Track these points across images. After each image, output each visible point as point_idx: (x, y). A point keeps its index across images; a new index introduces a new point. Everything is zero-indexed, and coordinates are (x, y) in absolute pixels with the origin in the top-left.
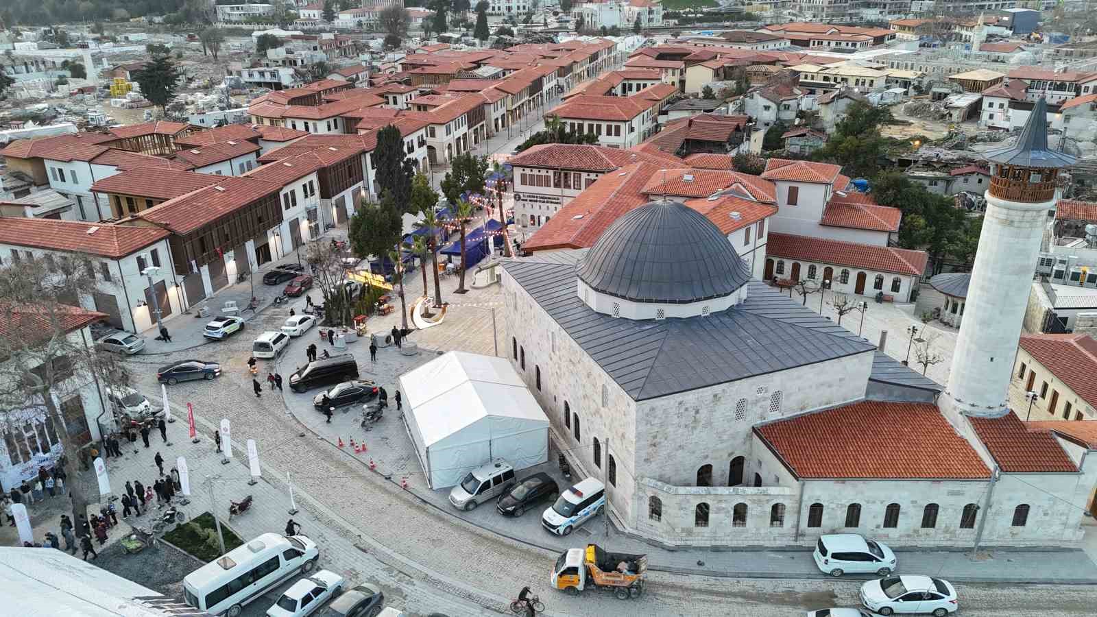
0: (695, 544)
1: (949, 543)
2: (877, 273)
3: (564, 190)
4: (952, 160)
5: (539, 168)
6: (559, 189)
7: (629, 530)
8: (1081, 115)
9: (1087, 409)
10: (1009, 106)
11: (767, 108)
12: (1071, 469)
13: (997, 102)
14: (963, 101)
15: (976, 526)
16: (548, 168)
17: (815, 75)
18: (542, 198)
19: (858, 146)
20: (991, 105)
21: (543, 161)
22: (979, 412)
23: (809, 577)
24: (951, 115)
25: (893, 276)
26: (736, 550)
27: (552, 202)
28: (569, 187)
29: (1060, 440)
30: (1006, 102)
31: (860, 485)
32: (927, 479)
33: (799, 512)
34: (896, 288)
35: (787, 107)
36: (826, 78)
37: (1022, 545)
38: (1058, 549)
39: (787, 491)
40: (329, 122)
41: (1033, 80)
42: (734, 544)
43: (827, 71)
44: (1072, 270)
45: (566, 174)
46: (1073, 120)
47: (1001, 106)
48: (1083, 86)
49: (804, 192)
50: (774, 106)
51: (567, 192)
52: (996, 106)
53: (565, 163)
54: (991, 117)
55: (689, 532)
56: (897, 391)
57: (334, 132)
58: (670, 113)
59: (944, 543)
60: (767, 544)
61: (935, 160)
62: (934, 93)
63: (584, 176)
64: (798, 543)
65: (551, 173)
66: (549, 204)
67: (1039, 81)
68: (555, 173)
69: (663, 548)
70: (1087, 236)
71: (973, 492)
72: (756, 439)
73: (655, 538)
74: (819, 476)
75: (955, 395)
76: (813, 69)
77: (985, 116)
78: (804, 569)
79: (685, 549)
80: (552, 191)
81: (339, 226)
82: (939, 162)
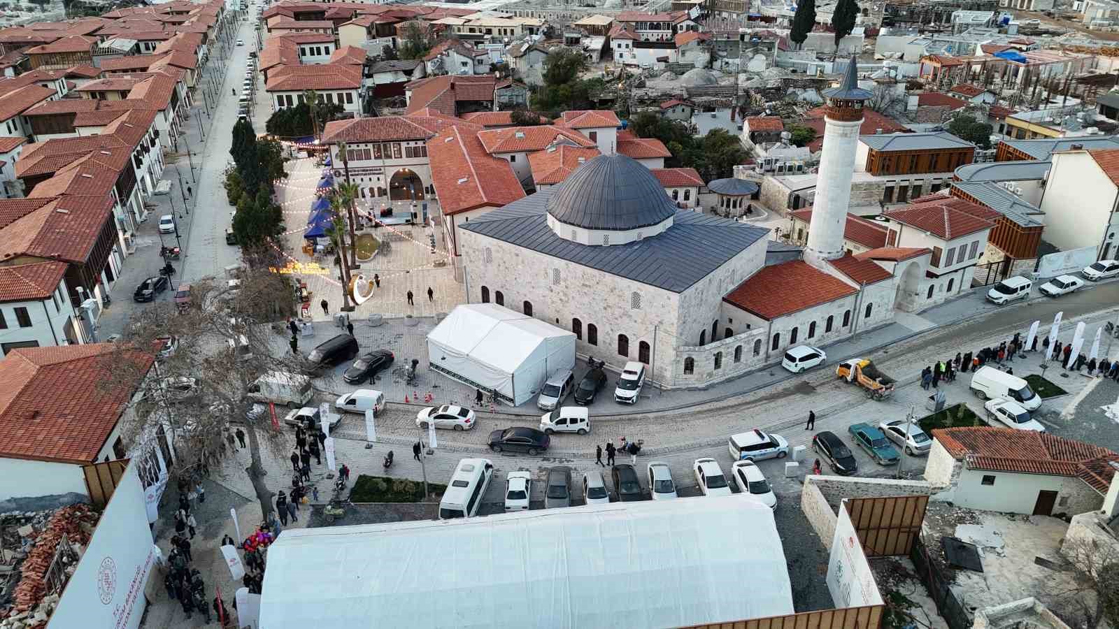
0: (716, 381)
1: (838, 338)
2: (673, 189)
3: (385, 160)
4: (658, 96)
5: (358, 143)
6: (381, 161)
7: (669, 387)
8: (691, 50)
9: (855, 247)
10: (634, 46)
11: (465, 64)
12: (889, 276)
13: (624, 43)
14: (596, 43)
15: (849, 324)
16: (366, 142)
17: (461, 27)
18: (364, 171)
19: (572, 92)
20: (619, 46)
21: (360, 136)
22: (833, 257)
23: (788, 378)
24: (591, 57)
25: (685, 189)
26: (739, 377)
27: (374, 174)
28: (391, 157)
29: (875, 261)
30: (630, 42)
31: (798, 314)
32: (829, 301)
33: (768, 342)
34: (687, 197)
35: (480, 62)
36: (472, 30)
37: (870, 328)
38: (887, 325)
39: (762, 330)
40: (7, 123)
41: (637, 22)
42: (735, 374)
43: (471, 23)
44: (788, 164)
45: (385, 146)
46: (687, 54)
47: (627, 46)
48: (679, 26)
49: (601, 134)
50: (470, 61)
51: (388, 162)
52: (623, 46)
53: (383, 136)
54: (621, 56)
55: (710, 375)
56: (781, 256)
57: (15, 134)
58: (375, 76)
59: (836, 339)
60: (753, 369)
61: (646, 98)
62: (567, 38)
63: (404, 145)
64: (769, 362)
65: (370, 146)
66: (371, 176)
67: (642, 22)
68: (374, 146)
69: (700, 390)
70: (783, 140)
71: (847, 303)
72: (726, 305)
73: (690, 386)
74: (779, 315)
75: (817, 249)
76: (459, 22)
77: (616, 56)
78: (780, 375)
79: (712, 386)
80: (373, 163)
81: (138, 234)
82: (649, 99)
